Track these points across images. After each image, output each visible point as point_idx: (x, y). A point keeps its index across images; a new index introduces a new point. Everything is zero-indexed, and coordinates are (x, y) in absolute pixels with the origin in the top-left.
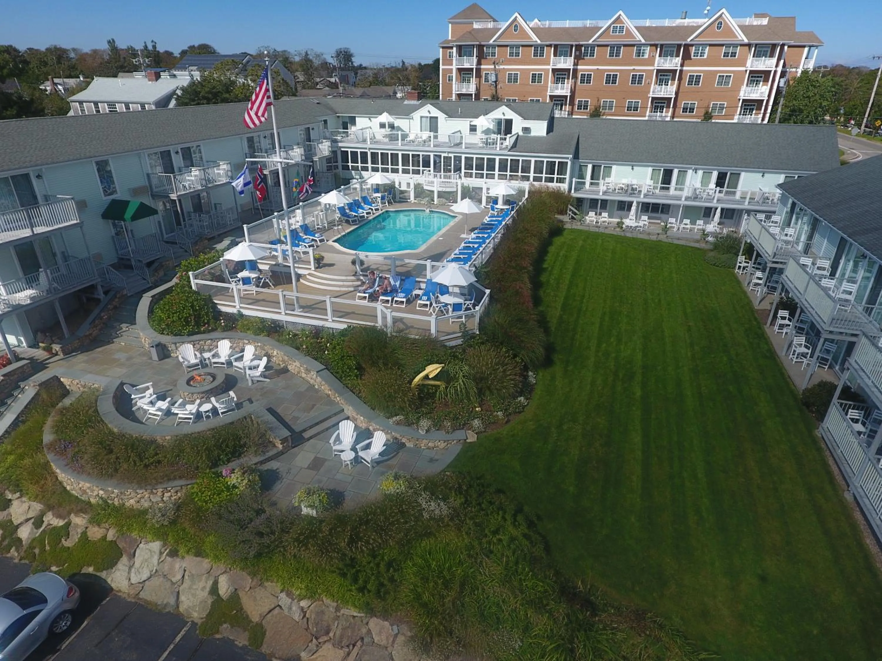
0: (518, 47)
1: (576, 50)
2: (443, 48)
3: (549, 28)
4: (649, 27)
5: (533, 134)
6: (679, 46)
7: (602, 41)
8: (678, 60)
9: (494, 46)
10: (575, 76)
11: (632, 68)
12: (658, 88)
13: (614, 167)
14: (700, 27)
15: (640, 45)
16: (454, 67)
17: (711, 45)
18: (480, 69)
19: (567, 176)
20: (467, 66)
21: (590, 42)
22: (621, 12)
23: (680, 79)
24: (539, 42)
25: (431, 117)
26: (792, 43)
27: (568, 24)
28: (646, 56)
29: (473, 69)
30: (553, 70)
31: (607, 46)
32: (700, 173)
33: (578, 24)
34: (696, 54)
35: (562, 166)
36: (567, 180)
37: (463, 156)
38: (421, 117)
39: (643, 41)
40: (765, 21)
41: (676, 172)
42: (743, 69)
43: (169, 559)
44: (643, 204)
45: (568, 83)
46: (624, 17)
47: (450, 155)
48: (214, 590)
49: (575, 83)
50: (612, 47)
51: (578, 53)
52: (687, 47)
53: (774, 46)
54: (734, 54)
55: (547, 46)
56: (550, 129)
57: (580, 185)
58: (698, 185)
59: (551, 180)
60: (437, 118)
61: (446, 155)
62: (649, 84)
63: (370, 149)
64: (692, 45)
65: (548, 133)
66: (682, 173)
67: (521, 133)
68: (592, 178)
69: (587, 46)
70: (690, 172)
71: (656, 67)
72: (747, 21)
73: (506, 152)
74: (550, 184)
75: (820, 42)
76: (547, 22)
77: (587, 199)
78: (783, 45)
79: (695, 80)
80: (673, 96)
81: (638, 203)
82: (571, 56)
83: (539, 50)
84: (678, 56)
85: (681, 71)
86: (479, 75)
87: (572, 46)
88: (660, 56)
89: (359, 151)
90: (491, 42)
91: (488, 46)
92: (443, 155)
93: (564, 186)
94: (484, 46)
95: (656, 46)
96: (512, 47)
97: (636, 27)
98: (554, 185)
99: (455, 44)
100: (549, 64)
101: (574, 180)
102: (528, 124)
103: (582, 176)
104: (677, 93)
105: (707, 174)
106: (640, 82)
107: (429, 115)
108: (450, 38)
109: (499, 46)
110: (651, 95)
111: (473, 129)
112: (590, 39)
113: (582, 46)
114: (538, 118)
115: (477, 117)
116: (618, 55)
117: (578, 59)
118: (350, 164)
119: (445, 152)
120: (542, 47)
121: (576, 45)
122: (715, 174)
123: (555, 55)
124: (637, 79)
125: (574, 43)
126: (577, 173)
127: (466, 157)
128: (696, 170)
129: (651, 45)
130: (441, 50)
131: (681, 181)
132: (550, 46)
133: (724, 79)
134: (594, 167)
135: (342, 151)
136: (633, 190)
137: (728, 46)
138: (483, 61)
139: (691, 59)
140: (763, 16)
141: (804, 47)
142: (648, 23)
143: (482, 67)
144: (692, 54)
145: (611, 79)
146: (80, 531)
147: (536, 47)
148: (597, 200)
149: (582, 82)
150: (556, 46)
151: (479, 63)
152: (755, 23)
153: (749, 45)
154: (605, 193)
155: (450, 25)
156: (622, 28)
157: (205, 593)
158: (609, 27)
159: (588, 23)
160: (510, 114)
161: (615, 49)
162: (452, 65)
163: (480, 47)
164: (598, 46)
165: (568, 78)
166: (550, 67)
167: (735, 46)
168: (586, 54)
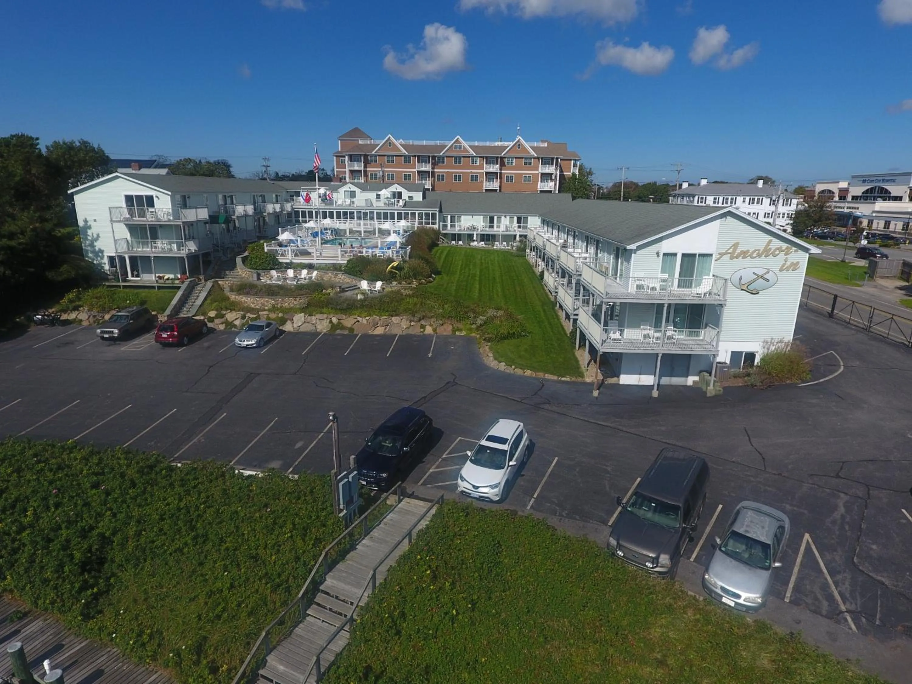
0: (392, 156)
1: (432, 159)
2: (336, 156)
3: (413, 145)
4: (477, 146)
5: (415, 199)
6: (497, 158)
7: (448, 154)
8: (498, 166)
9: (375, 156)
10: (433, 176)
11: (470, 171)
12: (488, 183)
13: (462, 216)
14: (508, 147)
15: (473, 157)
16: (347, 170)
17: (516, 158)
18: (366, 171)
19: (437, 221)
20: (356, 168)
21: (441, 154)
22: (458, 137)
23: (501, 178)
24: (407, 153)
25: (351, 191)
26: (562, 158)
27: (425, 143)
28: (478, 164)
29: (361, 170)
30: (418, 171)
31: (452, 157)
32: (508, 217)
33: (432, 143)
34: (508, 163)
35: (434, 215)
36: (437, 223)
37: (375, 211)
38: (345, 191)
39: (475, 154)
40: (546, 145)
41: (495, 218)
42: (537, 172)
43: (309, 317)
44: (481, 235)
45: (429, 180)
46: (461, 139)
47: (367, 211)
48: (331, 322)
49: (434, 181)
50: (456, 158)
51: (433, 161)
52: (502, 158)
53: (553, 159)
54: (530, 163)
55: (413, 156)
56: (424, 197)
57: (445, 226)
58: (508, 224)
59: (428, 223)
60: (355, 192)
61: (364, 211)
62: (482, 181)
63: (314, 209)
64: (505, 158)
65: (423, 199)
66: (499, 218)
67: (407, 200)
68: (451, 222)
69: (439, 157)
70: (503, 217)
71: (485, 170)
72: (535, 144)
73: (400, 208)
74: (428, 226)
75: (579, 157)
76: (411, 141)
77: (450, 234)
78: (557, 159)
79: (510, 179)
80: (498, 188)
81: (477, 235)
82: (429, 163)
83: (407, 159)
84: (497, 164)
85: (501, 173)
86: (366, 175)
87: (429, 157)
88: (486, 163)
89: (307, 210)
90: (373, 153)
91: (371, 156)
92: (362, 211)
93: (436, 227)
94: (368, 155)
95: (483, 157)
96: (388, 156)
97: (469, 146)
98: (431, 226)
99: (347, 153)
100: (415, 168)
101: (441, 223)
102: (411, 194)
103: (445, 221)
104: (500, 187)
105: (512, 218)
106: (476, 180)
107: (349, 190)
108: (340, 150)
109: (379, 156)
110: (484, 188)
111: (378, 196)
112: (441, 152)
113: (436, 156)
114: (416, 191)
115: (380, 191)
116: (460, 163)
117: (434, 165)
118: (301, 219)
119: (363, 209)
120: (409, 157)
121: (432, 156)
122: (515, 218)
123: (418, 162)
124: (474, 178)
125: (431, 155)
126: (442, 220)
127: (377, 212)
128: (505, 216)
129: (480, 157)
130: (335, 158)
131: (499, 221)
132: (415, 156)
133: (527, 178)
134: (451, 217)
135: (295, 211)
136: (474, 228)
137: (526, 158)
138: (368, 165)
139: (505, 166)
140: (545, 142)
141: (571, 160)
142: (476, 144)
143: (368, 169)
144: (506, 163)
145: (458, 178)
146: (265, 316)
147: (405, 157)
148: (455, 234)
149: (438, 179)
150: (419, 157)
151: (365, 167)
152: (541, 146)
153: (538, 158)
154: (459, 231)
155: (339, 141)
156: (460, 146)
157: (328, 323)
158: (453, 145)
159: (438, 143)
160: (400, 189)
161: (458, 159)
162: (345, 168)
163: (366, 156)
164: (446, 157)
165: (429, 177)
166: (416, 170)
167: (530, 158)
168: (439, 162)
